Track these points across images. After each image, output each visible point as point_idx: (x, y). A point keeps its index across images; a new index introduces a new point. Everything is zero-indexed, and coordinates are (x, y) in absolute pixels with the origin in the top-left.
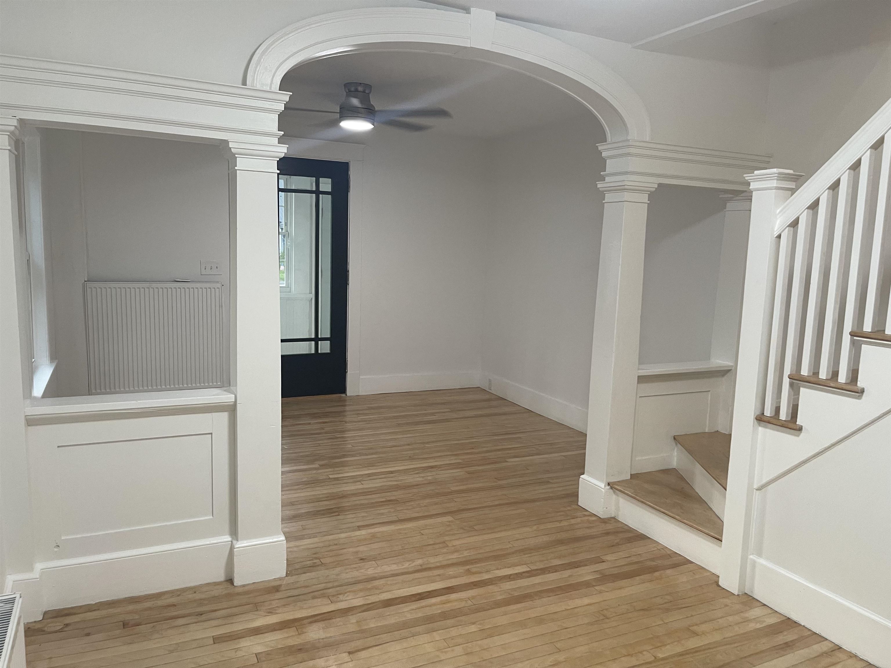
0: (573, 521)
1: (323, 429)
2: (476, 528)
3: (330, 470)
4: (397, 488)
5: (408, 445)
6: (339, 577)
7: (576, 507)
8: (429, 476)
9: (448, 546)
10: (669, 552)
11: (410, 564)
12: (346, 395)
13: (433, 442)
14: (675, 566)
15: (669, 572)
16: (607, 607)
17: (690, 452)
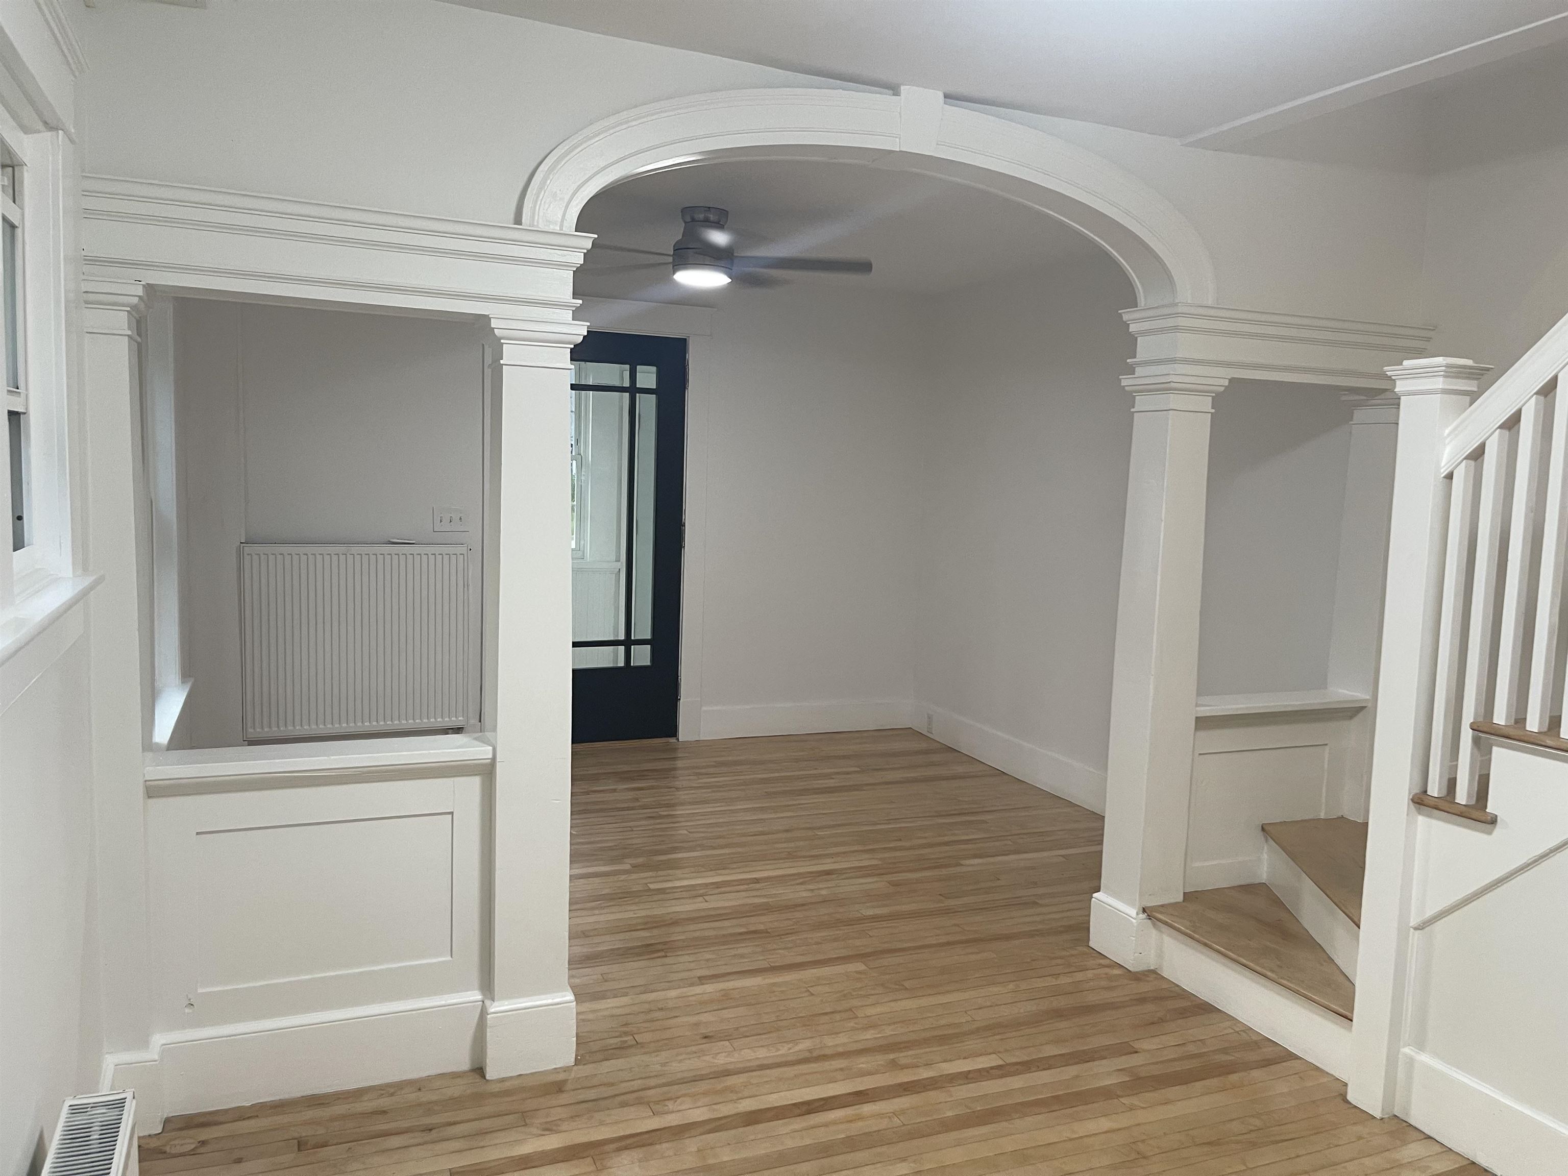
0: (1079, 976)
1: (637, 800)
2: (907, 984)
3: (651, 874)
4: (766, 909)
5: (787, 831)
6: (666, 1068)
7: (1085, 949)
8: (824, 889)
9: (857, 1017)
10: (1254, 1038)
11: (790, 1049)
12: (678, 739)
13: (829, 827)
14: (1267, 1063)
15: (1256, 1073)
16: (1144, 1137)
17: (1292, 856)
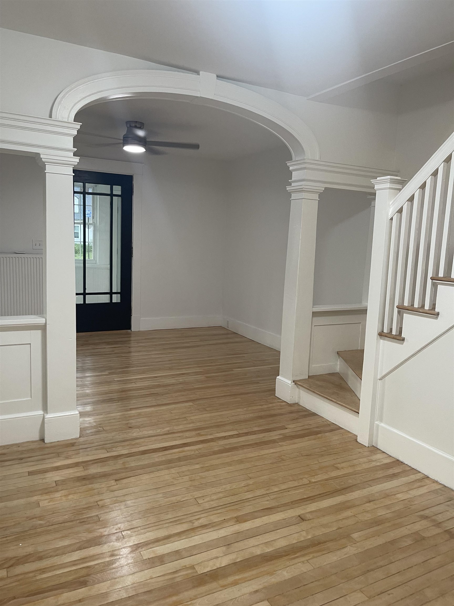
0: (271, 405)
1: (113, 351)
2: (207, 409)
3: (116, 375)
4: (159, 386)
5: (169, 361)
6: (114, 438)
7: (274, 397)
8: (181, 379)
9: (187, 420)
10: (329, 423)
11: (161, 430)
12: (131, 330)
13: (186, 359)
14: (332, 431)
15: (327, 434)
16: (284, 454)
17: (346, 361)
